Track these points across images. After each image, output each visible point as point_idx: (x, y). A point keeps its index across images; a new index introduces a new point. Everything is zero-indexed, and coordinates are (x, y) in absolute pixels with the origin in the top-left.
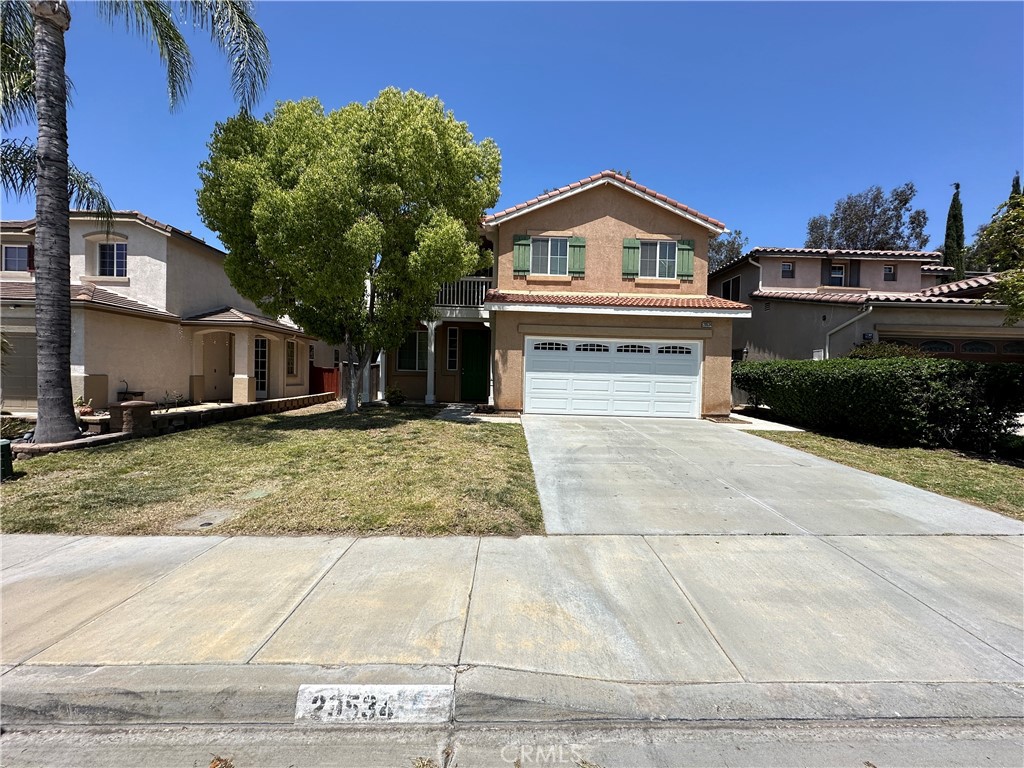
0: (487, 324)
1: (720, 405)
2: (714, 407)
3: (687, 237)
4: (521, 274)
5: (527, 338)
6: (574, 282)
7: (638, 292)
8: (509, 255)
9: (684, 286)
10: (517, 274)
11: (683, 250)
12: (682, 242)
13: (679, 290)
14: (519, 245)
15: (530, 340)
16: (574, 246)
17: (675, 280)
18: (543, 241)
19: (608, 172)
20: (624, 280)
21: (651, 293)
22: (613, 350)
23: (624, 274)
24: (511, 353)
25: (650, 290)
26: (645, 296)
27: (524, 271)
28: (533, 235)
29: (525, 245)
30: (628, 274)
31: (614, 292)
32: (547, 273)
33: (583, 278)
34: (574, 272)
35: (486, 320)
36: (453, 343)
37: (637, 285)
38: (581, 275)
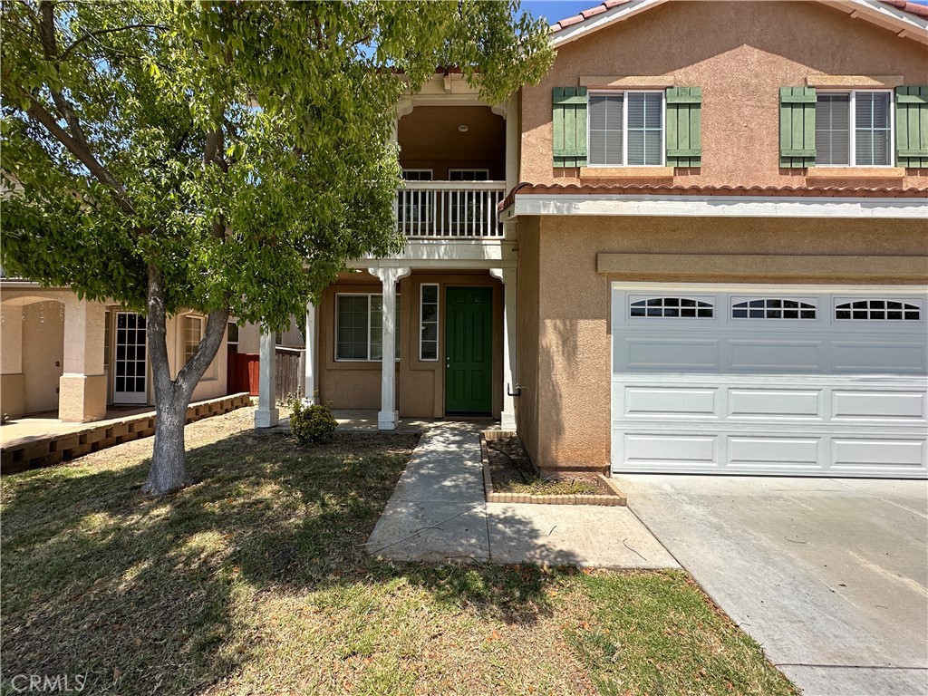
0: (498, 273)
3: (915, 79)
4: (569, 164)
5: (617, 287)
6: (678, 178)
8: (544, 129)
9: (911, 181)
10: (560, 164)
11: (906, 105)
12: (903, 90)
14: (564, 106)
15: (625, 292)
16: (678, 106)
17: (893, 169)
18: (612, 98)
20: (783, 171)
22: (826, 313)
23: (783, 159)
24: (585, 326)
27: (576, 159)
28: (594, 85)
29: (576, 106)
30: (792, 159)
32: (620, 162)
33: (697, 169)
34: (678, 159)
35: (496, 263)
36: (429, 313)
37: (812, 181)
38: (693, 164)
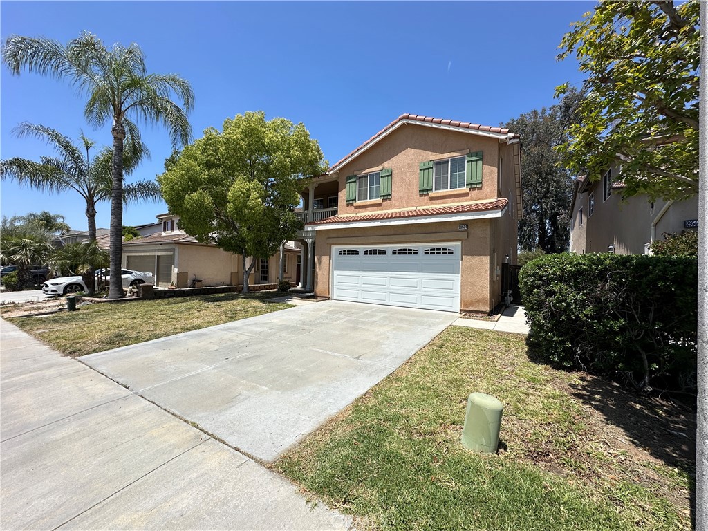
1: (478, 301)
2: (472, 304)
3: (475, 150)
4: (351, 202)
5: (334, 247)
6: (384, 203)
7: (432, 204)
8: (344, 190)
9: (473, 193)
10: (348, 203)
11: (471, 161)
12: (470, 155)
13: (469, 198)
14: (350, 183)
15: (337, 248)
16: (384, 177)
17: (465, 189)
18: (364, 176)
19: (405, 115)
20: (421, 196)
21: (443, 203)
22: (389, 253)
23: (420, 191)
24: (324, 258)
25: (442, 201)
26: (437, 206)
27: (353, 200)
28: (359, 174)
29: (353, 182)
30: (423, 191)
31: (413, 206)
32: (367, 199)
33: (390, 199)
34: (384, 196)
37: (432, 198)
38: (389, 197)
